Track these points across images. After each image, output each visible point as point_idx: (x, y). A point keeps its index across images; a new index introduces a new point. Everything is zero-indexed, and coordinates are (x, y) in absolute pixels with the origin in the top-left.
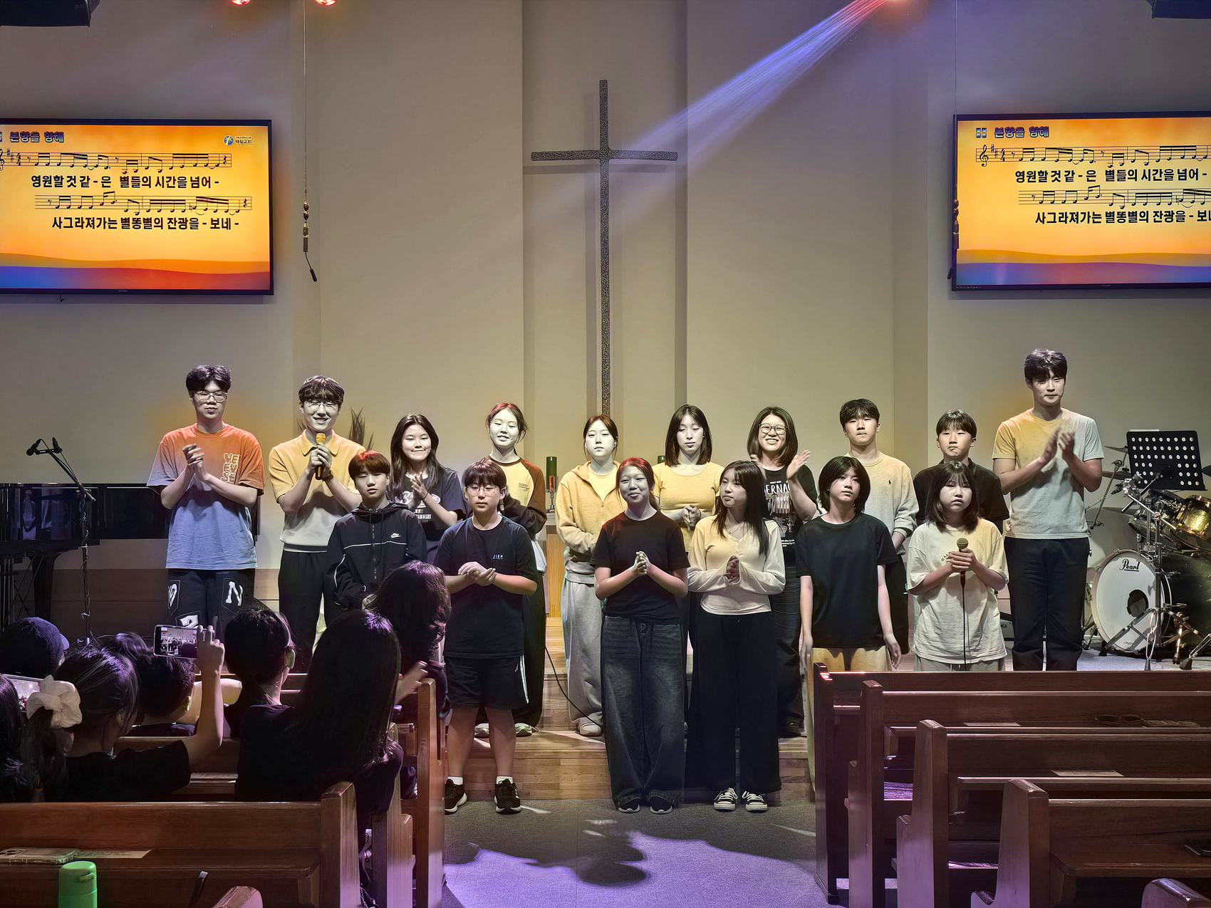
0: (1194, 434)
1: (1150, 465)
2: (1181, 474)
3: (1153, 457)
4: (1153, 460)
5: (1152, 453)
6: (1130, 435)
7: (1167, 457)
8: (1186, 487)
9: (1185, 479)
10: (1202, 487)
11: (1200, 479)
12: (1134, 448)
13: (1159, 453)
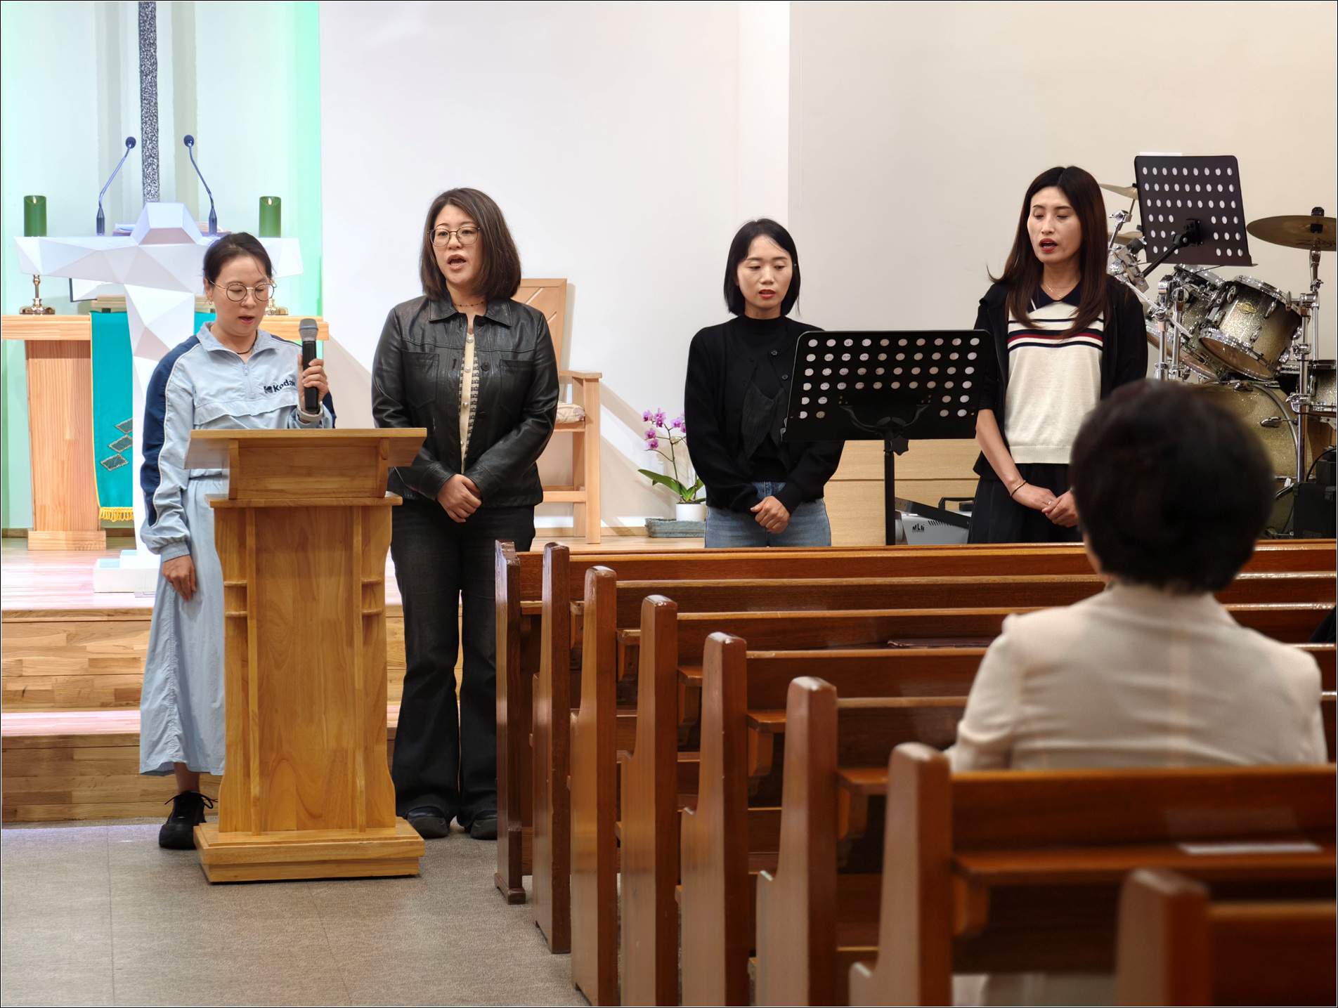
0: (1231, 161)
1: (1171, 219)
2: (1216, 236)
3: (1174, 203)
4: (1174, 210)
5: (1173, 195)
6: (1140, 162)
7: (1195, 204)
8: (1224, 261)
9: (1223, 244)
10: (1246, 261)
11: (1244, 244)
12: (1147, 187)
13: (1183, 196)
